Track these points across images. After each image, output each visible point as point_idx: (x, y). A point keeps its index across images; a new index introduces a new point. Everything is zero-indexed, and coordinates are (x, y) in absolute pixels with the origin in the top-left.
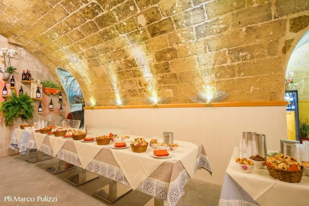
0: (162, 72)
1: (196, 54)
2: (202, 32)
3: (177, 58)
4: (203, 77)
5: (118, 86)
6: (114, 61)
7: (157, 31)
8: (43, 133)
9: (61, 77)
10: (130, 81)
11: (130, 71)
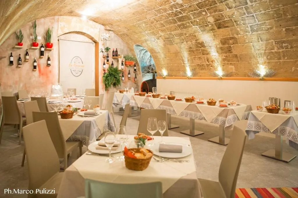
0: (226, 53)
1: (251, 42)
2: (255, 29)
3: (237, 44)
4: (258, 58)
5: (188, 61)
6: (186, 42)
7: (222, 26)
8: (142, 96)
9: (137, 51)
10: (199, 58)
11: (200, 50)
